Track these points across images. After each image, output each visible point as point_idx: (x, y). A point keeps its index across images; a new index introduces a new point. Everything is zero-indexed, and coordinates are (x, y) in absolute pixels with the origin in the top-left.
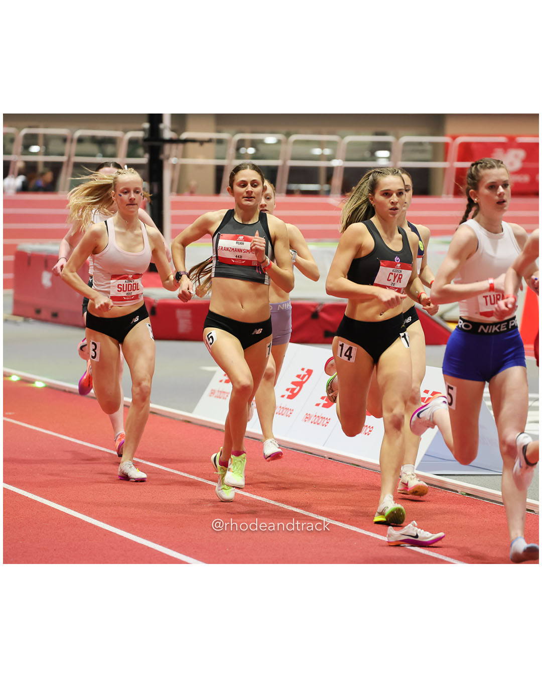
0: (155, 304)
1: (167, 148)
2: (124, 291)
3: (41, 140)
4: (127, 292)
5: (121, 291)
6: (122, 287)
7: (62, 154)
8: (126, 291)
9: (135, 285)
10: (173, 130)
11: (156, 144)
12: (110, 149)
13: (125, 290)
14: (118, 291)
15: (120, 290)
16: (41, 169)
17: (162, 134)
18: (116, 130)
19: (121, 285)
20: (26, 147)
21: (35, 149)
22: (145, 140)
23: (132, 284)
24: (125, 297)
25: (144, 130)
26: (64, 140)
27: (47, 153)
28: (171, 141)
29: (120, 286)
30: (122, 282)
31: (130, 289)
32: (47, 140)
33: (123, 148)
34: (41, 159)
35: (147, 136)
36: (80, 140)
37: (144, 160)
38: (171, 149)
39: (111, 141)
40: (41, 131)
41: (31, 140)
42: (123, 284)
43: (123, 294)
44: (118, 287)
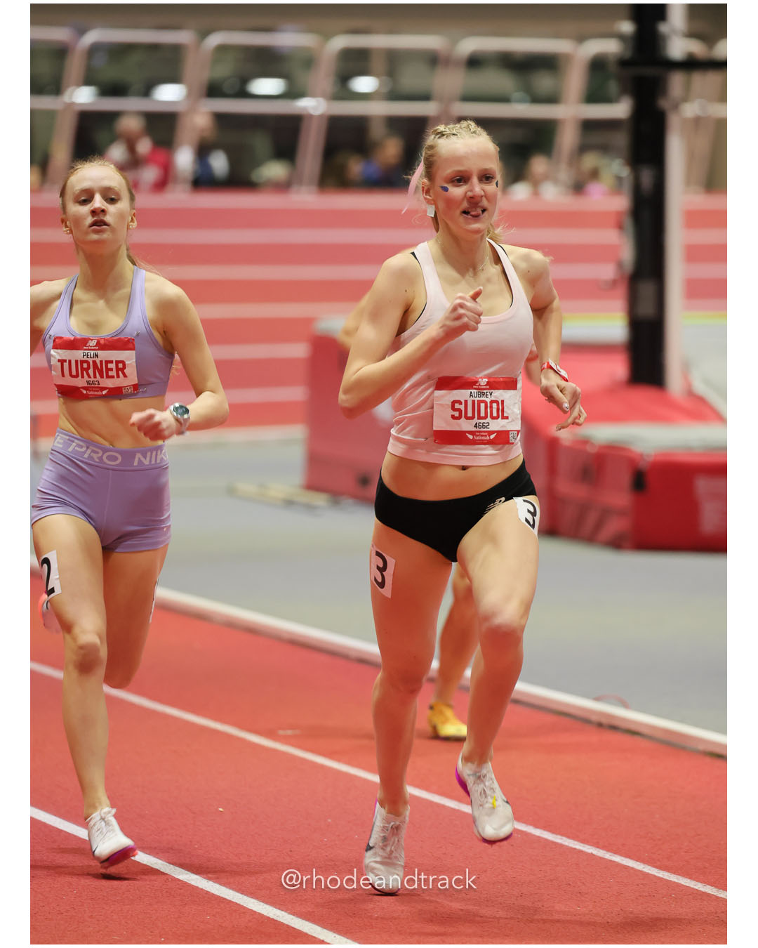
1: (676, 82)
2: (467, 418)
3: (378, 63)
4: (476, 420)
5: (460, 417)
6: (462, 407)
7: (425, 97)
8: (473, 418)
9: (495, 405)
10: (692, 35)
11: (648, 71)
12: (544, 82)
13: (470, 414)
14: (453, 417)
15: (457, 414)
16: (377, 131)
17: (664, 47)
18: (557, 36)
19: (460, 403)
20: (344, 78)
21: (364, 84)
22: (623, 63)
23: (488, 400)
24: (471, 433)
25: (621, 37)
26: (433, 60)
27: (395, 95)
28: (691, 64)
29: (457, 406)
30: (463, 394)
31: (483, 414)
32: (393, 62)
33: (575, 80)
34: (380, 109)
35: (628, 54)
36: (474, 62)
37: (620, 109)
38: (687, 87)
39: (548, 63)
40: (378, 41)
41: (355, 62)
42: (466, 401)
43: (466, 425)
44: (454, 409)
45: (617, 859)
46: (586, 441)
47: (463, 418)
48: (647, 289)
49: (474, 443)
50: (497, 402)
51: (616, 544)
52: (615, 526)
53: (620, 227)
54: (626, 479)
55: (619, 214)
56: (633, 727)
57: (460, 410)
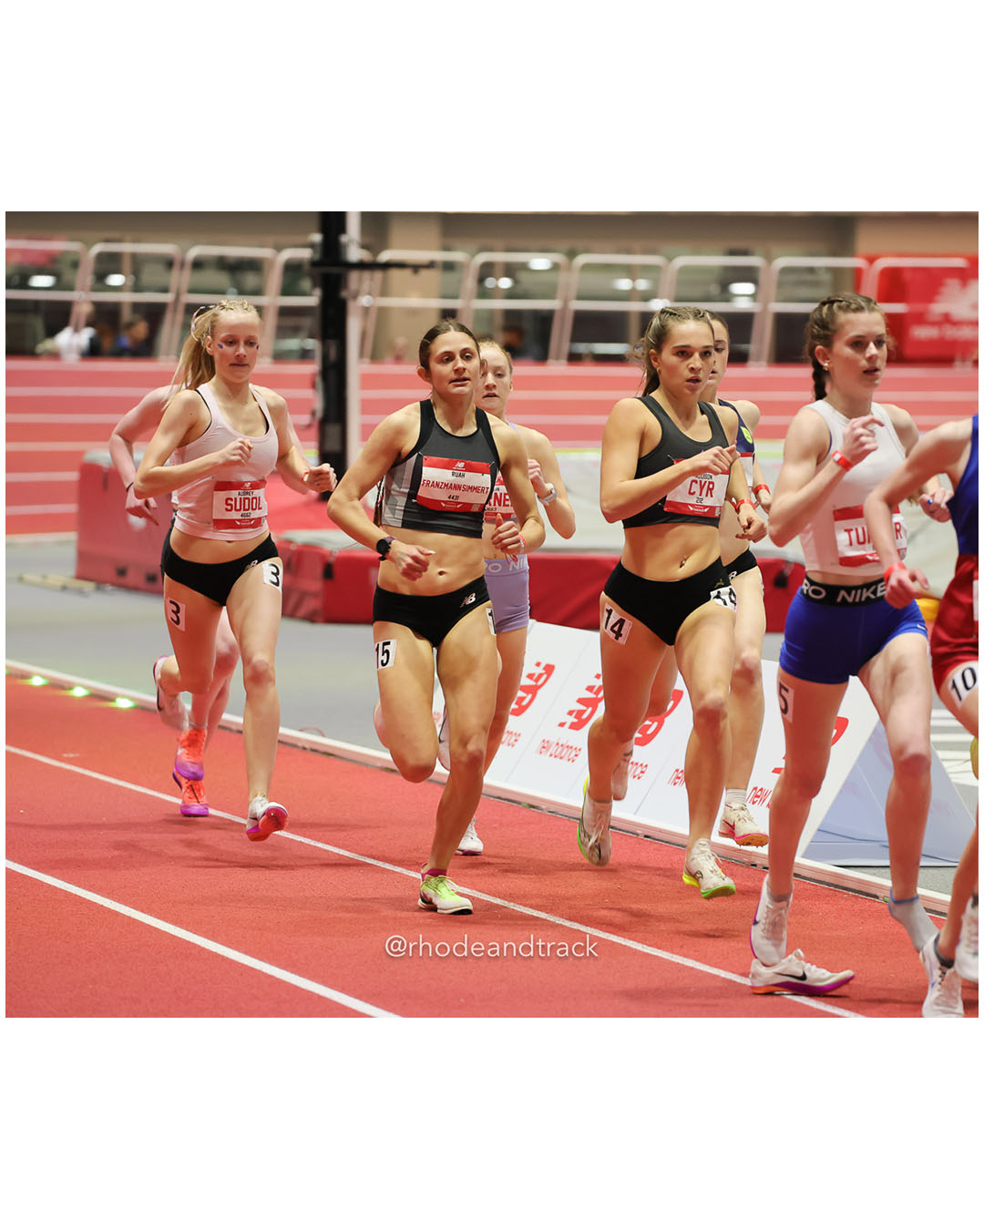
0: (331, 560)
1: (354, 278)
2: (236, 510)
3: (127, 264)
4: (242, 512)
5: (231, 510)
6: (233, 503)
7: (165, 290)
8: (240, 510)
9: (254, 500)
10: (364, 246)
11: (334, 270)
12: (250, 280)
13: (238, 508)
14: (227, 510)
15: (229, 507)
16: (126, 315)
17: (345, 254)
18: (262, 246)
19: (232, 500)
20: (100, 277)
21: (116, 280)
22: (314, 264)
23: (251, 498)
24: (238, 520)
25: (312, 246)
26: (169, 263)
27: (137, 288)
28: (362, 266)
29: (229, 502)
30: (234, 494)
31: (247, 507)
32: (138, 263)
33: (274, 279)
34: (127, 298)
35: (317, 257)
36: (198, 265)
37: (312, 300)
38: (360, 281)
39: (253, 265)
40: (127, 248)
41: (108, 263)
42: (236, 499)
43: (235, 515)
44: (227, 504)
45: (320, 845)
46: (290, 542)
47: (233, 511)
48: (333, 430)
49: (240, 527)
50: (256, 498)
51: (311, 618)
52: (311, 605)
53: (313, 386)
54: (319, 571)
55: (313, 376)
56: (330, 751)
57: (231, 505)
